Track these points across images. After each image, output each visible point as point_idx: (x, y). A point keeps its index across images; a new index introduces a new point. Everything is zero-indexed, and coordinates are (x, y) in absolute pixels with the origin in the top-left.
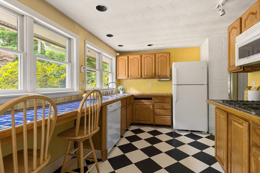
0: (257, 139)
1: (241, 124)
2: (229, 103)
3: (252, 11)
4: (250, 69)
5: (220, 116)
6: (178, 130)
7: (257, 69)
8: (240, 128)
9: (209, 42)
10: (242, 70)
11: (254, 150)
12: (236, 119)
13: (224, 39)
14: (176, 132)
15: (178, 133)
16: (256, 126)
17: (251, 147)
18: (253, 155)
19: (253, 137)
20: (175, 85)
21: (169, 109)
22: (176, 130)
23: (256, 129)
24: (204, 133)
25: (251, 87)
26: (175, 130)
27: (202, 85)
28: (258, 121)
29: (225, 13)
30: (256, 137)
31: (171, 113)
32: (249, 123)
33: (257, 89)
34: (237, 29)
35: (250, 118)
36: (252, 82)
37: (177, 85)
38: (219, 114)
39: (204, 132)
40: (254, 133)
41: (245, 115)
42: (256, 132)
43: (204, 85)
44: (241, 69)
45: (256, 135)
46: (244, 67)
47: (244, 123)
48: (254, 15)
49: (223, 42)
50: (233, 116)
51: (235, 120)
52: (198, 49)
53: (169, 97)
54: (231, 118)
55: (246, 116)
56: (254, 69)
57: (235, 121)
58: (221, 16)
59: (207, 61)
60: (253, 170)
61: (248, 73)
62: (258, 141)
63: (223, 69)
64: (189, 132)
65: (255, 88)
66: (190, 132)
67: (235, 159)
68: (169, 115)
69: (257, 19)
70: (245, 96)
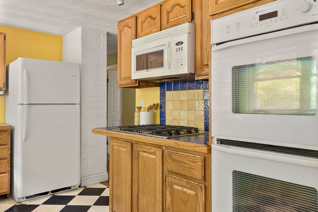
0: (173, 166)
1: (154, 153)
2: (131, 129)
3: (150, 14)
4: (144, 84)
5: (119, 150)
6: (27, 198)
7: (150, 85)
8: (152, 159)
9: (82, 34)
10: (137, 85)
11: (170, 180)
12: (147, 149)
13: (101, 35)
14: (23, 203)
15: (28, 203)
16: (171, 151)
17: (166, 177)
18: (169, 186)
19: (168, 164)
20: (22, 104)
21: (5, 159)
22: (23, 198)
23: (172, 155)
24: (74, 188)
25: (142, 107)
26: (22, 200)
27: (72, 104)
28: (175, 144)
29: (123, 4)
30: (171, 164)
31: (10, 165)
32: (163, 150)
33: (147, 111)
34: (132, 29)
35: (165, 143)
36: (141, 101)
37: (29, 104)
38: (118, 148)
39: (74, 186)
40: (169, 160)
41: (159, 141)
42: (172, 158)
43: (75, 104)
44: (136, 83)
45: (172, 161)
46: (139, 81)
47: (157, 151)
48: (153, 20)
49: (101, 39)
50: (141, 146)
51: (145, 150)
52: (59, 39)
53: (5, 131)
54: (139, 149)
55: (161, 141)
56: (148, 85)
57: (144, 152)
58: (119, 5)
59: (80, 64)
60: (168, 203)
61: (136, 89)
62: (174, 167)
63: (101, 79)
64: (49, 194)
65: (144, 108)
66: (51, 194)
67: (145, 202)
68: (4, 171)
69: (156, 25)
70: (136, 119)
